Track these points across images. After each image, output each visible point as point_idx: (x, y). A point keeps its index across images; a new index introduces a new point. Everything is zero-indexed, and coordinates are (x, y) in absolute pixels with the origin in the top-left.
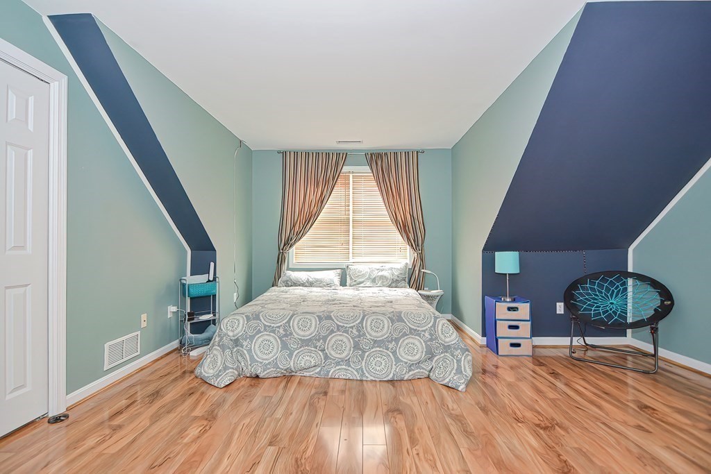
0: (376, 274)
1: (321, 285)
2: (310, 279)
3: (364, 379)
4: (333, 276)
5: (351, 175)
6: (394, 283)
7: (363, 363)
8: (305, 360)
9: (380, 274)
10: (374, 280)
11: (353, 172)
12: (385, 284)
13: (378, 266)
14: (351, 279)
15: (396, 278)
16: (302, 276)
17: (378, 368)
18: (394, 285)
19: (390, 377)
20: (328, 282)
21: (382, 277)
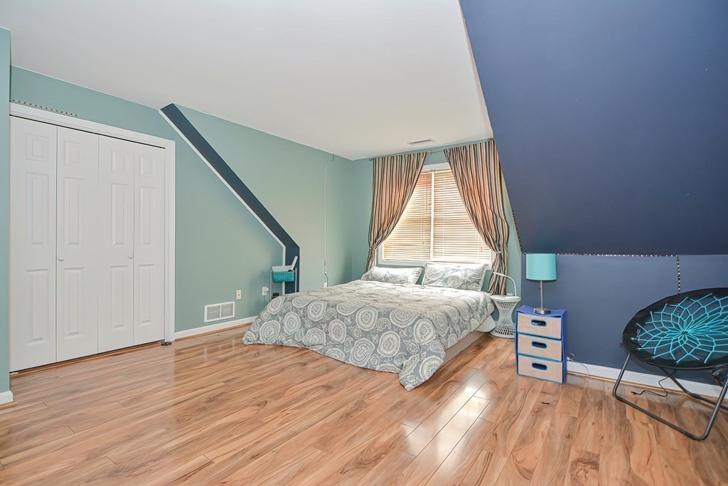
0: (449, 274)
1: (395, 281)
2: (388, 275)
3: (346, 362)
4: (411, 274)
5: (433, 173)
6: (465, 285)
7: (352, 350)
8: (313, 338)
9: (453, 274)
10: (446, 281)
11: (435, 171)
12: (455, 285)
13: (454, 266)
14: (426, 277)
15: (467, 279)
16: (382, 272)
17: (359, 355)
18: (464, 286)
19: (363, 366)
20: (402, 278)
21: (454, 278)
